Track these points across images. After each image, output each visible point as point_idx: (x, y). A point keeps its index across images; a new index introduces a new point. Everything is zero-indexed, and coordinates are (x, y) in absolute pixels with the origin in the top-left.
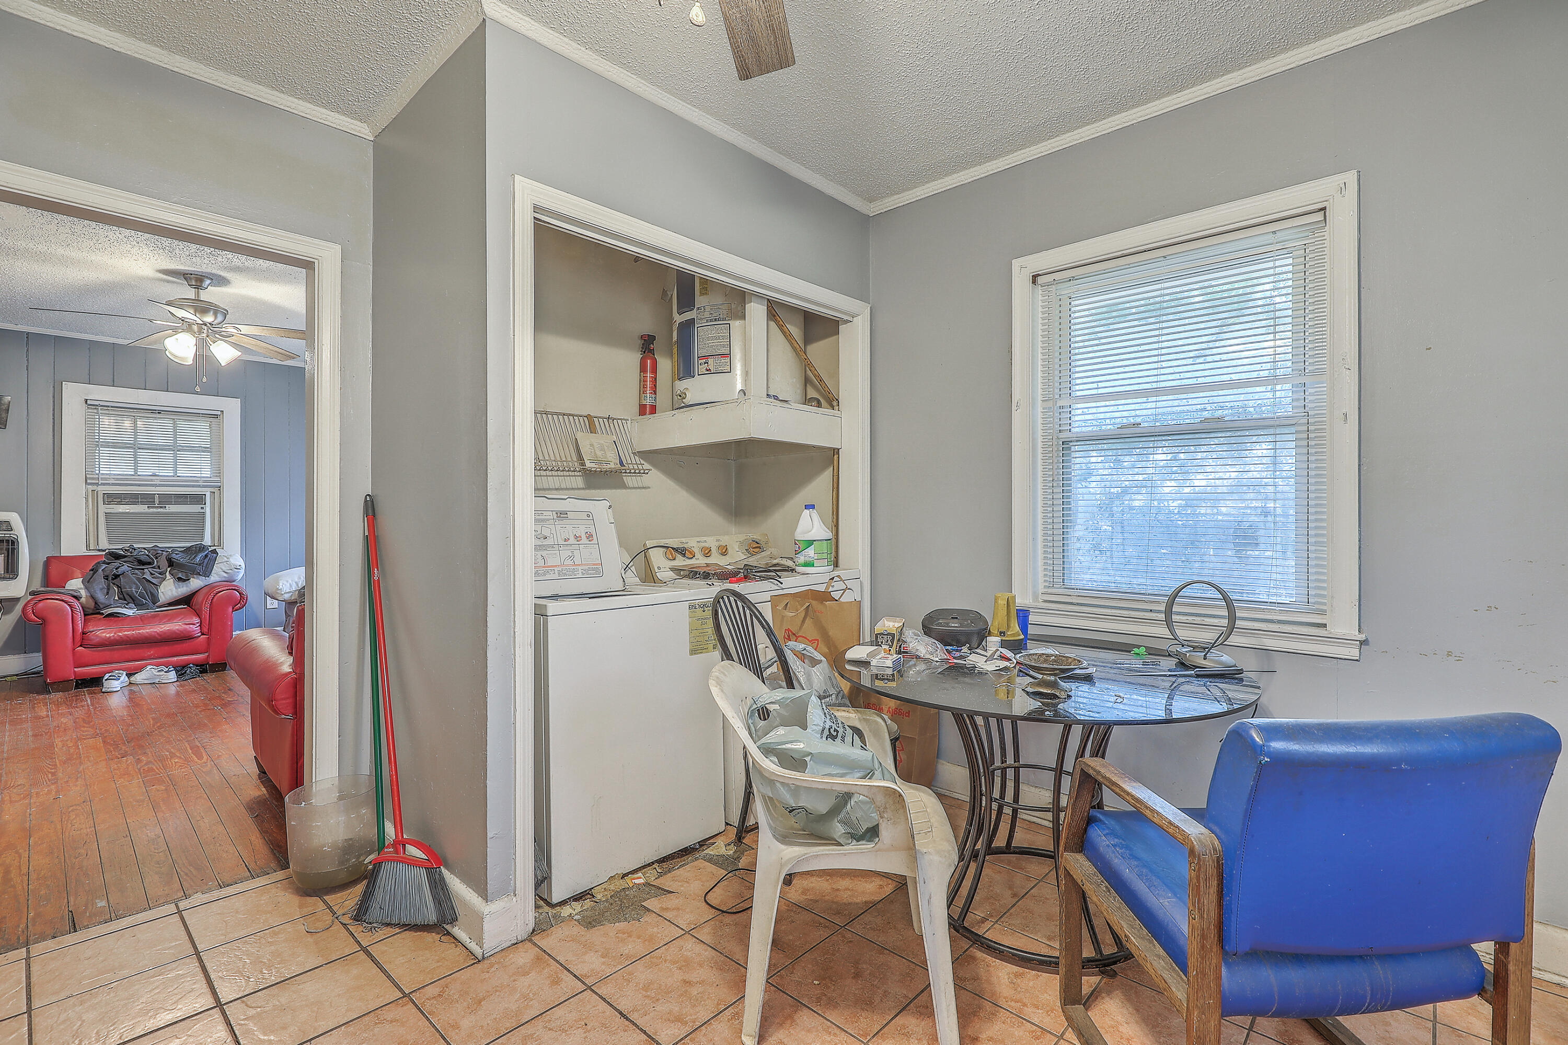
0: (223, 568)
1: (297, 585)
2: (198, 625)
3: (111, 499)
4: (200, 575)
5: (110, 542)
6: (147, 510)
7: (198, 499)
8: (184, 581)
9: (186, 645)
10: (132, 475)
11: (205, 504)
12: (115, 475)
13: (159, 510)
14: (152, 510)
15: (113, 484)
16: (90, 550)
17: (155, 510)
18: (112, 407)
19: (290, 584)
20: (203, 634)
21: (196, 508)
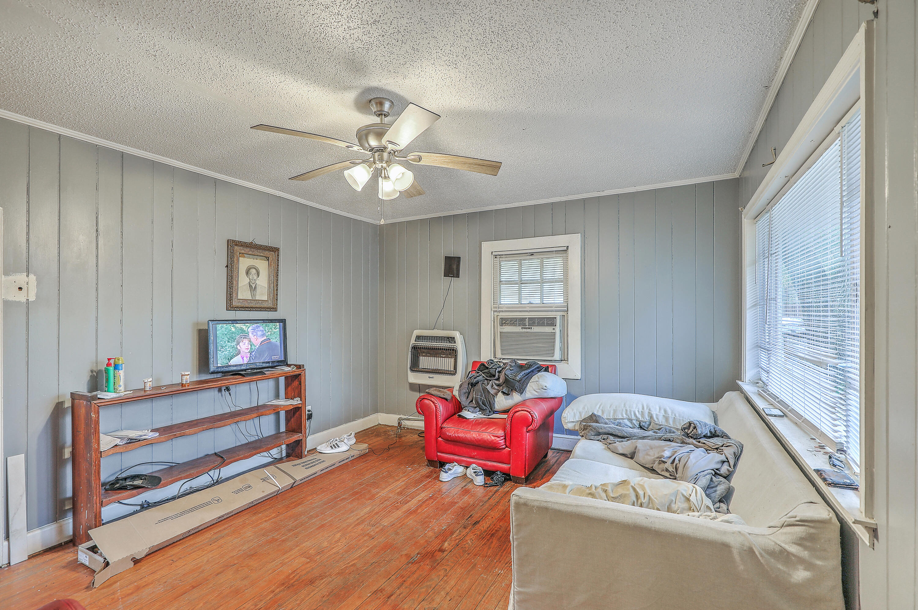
0: (534, 387)
1: (581, 415)
2: (502, 438)
3: (504, 322)
4: (517, 391)
5: (502, 354)
6: (521, 330)
7: (551, 322)
8: (508, 394)
9: (495, 454)
10: (518, 304)
11: (556, 326)
12: (506, 304)
13: (528, 330)
14: (524, 330)
15: (506, 311)
16: (496, 358)
17: (525, 330)
18: (505, 255)
19: (574, 413)
20: (507, 447)
21: (548, 329)
